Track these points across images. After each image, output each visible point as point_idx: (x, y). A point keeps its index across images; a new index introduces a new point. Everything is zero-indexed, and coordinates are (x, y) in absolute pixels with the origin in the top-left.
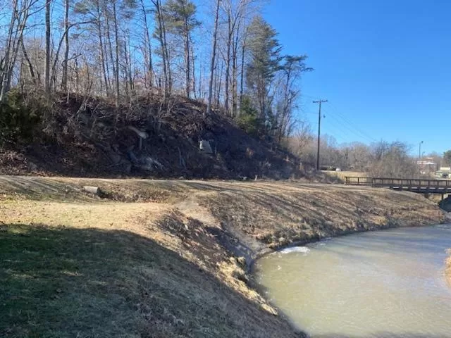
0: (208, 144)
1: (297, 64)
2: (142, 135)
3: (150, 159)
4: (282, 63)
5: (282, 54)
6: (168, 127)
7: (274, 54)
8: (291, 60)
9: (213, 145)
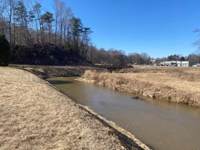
0: (53, 56)
1: (88, 30)
2: (35, 55)
3: (37, 61)
4: (83, 30)
5: (83, 27)
6: (42, 52)
7: (81, 27)
8: (86, 29)
9: (55, 57)
